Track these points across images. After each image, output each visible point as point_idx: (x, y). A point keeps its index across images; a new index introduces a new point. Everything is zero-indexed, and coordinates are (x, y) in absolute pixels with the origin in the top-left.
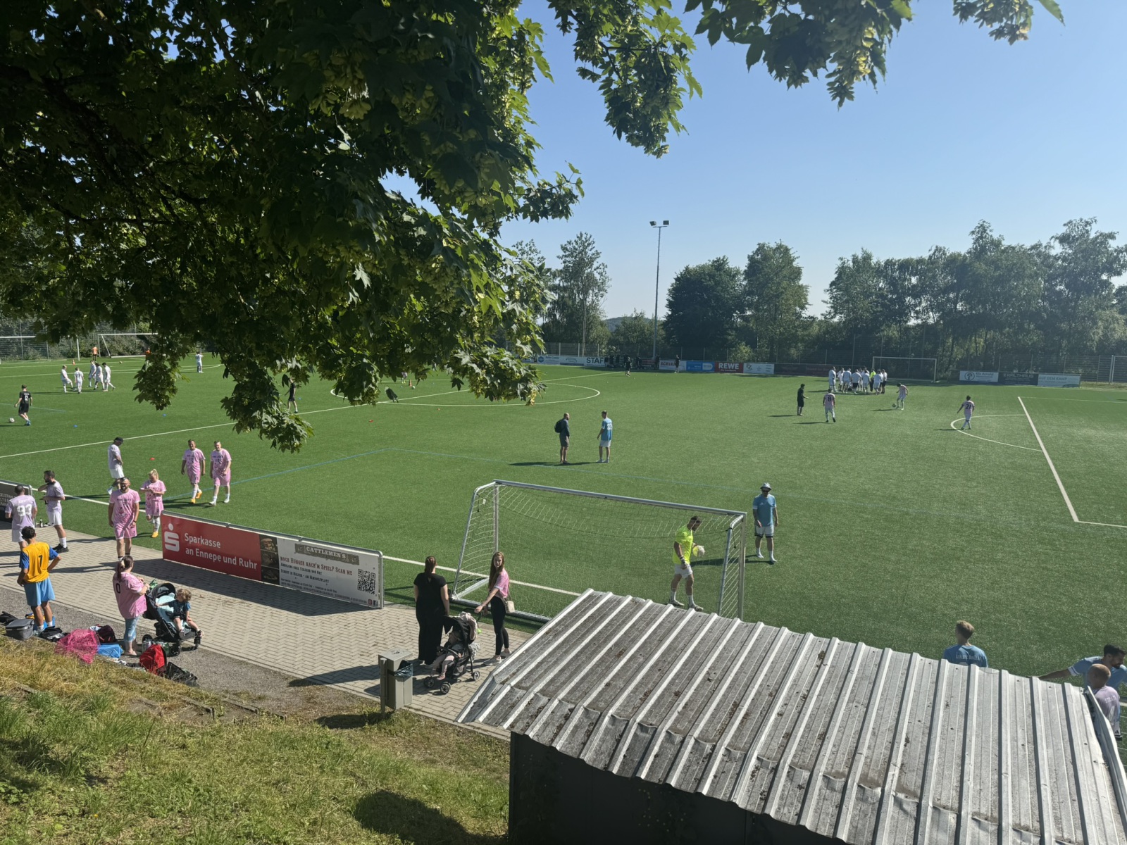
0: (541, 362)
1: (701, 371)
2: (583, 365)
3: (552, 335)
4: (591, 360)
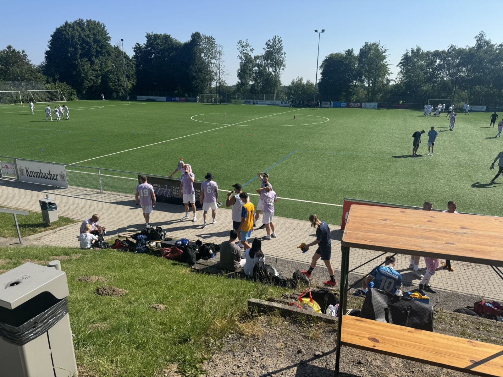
0: (257, 104)
1: (340, 107)
2: (279, 105)
3: (256, 90)
4: (283, 102)
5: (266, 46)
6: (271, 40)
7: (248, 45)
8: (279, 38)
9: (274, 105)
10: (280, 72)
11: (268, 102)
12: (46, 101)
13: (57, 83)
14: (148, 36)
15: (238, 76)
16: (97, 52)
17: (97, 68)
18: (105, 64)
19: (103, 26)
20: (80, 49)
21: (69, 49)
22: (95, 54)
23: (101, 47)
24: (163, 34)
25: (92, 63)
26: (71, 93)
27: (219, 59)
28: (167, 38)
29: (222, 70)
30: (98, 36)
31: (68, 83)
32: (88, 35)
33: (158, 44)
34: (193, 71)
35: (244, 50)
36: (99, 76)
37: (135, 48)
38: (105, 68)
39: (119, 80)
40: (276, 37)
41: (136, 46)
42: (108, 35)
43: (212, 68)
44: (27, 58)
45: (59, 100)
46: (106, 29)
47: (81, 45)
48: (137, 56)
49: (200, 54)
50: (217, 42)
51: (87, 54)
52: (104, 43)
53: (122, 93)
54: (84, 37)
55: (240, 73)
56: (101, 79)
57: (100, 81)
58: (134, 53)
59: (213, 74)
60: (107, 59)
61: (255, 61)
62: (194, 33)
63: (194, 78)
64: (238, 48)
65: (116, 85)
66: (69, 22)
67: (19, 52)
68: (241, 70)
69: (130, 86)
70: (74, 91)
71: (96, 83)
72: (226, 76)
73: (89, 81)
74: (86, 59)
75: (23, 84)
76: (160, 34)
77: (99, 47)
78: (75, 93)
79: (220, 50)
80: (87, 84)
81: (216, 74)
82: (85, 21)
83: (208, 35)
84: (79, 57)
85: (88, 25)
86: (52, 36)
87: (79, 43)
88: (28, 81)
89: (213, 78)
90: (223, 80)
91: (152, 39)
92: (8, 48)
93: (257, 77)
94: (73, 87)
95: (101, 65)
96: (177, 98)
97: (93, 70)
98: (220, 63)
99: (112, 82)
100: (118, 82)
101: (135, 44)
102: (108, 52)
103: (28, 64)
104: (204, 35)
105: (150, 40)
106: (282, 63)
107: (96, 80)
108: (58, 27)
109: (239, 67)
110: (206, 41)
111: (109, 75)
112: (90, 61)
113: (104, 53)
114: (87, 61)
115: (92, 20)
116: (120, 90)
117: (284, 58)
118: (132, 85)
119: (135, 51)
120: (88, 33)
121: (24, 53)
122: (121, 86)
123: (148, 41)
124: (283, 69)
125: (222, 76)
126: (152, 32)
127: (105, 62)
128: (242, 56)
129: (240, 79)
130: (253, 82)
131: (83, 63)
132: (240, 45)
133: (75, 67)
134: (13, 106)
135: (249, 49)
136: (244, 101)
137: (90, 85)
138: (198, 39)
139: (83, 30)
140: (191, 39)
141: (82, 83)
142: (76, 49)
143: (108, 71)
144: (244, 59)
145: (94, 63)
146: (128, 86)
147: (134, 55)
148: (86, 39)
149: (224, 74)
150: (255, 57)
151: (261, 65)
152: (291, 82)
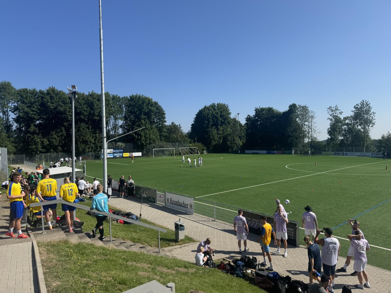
0: (346, 155)
2: (369, 156)
3: (345, 144)
4: (374, 154)
5: (354, 109)
6: (359, 104)
7: (338, 109)
8: (367, 102)
9: (364, 156)
10: (369, 129)
11: (358, 154)
12: (188, 154)
13: (196, 143)
14: (256, 110)
15: (328, 133)
16: (222, 122)
17: (221, 132)
18: (226, 130)
19: (227, 106)
20: (211, 121)
21: (205, 122)
22: (220, 124)
23: (225, 120)
24: (267, 107)
25: (218, 130)
26: (203, 149)
27: (311, 121)
28: (270, 110)
29: (314, 129)
30: (224, 112)
31: (202, 143)
32: (217, 113)
33: (263, 114)
34: (289, 132)
35: (333, 114)
36: (221, 138)
37: (246, 118)
38: (225, 132)
39: (234, 140)
40: (363, 102)
41: (247, 117)
42: (229, 112)
43: (306, 128)
44: (181, 129)
45: (195, 154)
46: (228, 108)
47: (212, 119)
48: (248, 123)
49: (296, 119)
50: (310, 109)
51: (216, 124)
52: (227, 117)
53: (235, 148)
54: (215, 114)
55: (330, 131)
56: (223, 139)
57: (221, 141)
58: (246, 122)
59: (306, 133)
60: (228, 127)
61: (345, 121)
62: (291, 104)
63: (290, 136)
64: (328, 112)
65: (232, 144)
66: (207, 106)
67: (177, 126)
68: (331, 129)
69: (241, 144)
70: (205, 148)
71: (219, 142)
72: (317, 134)
73: (214, 141)
74: (214, 127)
75: (177, 144)
76: (265, 107)
77: (223, 119)
78: (205, 149)
79: (313, 114)
80: (214, 143)
81: (308, 133)
82: (216, 104)
83: (302, 105)
84: (210, 126)
85: (218, 107)
86: (196, 115)
87: (211, 118)
88: (180, 142)
89: (306, 136)
90: (315, 137)
91: (259, 112)
92: (172, 124)
93: (346, 133)
94: (205, 146)
95: (223, 131)
96: (275, 152)
97: (218, 134)
98: (312, 124)
99: (229, 142)
100: (233, 141)
101: (247, 116)
102: (228, 122)
103: (181, 132)
104: (299, 105)
105: (258, 112)
106: (371, 122)
107: (219, 141)
108: (200, 109)
109: (329, 127)
110: (301, 109)
111: (228, 137)
112: (217, 129)
113: (226, 123)
114: (215, 129)
115: (221, 103)
116: (234, 146)
117: (374, 117)
118: (243, 143)
119: (246, 120)
120: (218, 111)
121: (180, 126)
122: (235, 144)
123: (256, 113)
124: (372, 126)
125: (314, 134)
126: (259, 107)
127: (226, 128)
128: (332, 118)
129: (330, 136)
130: (343, 138)
131: (212, 130)
132: (330, 110)
133: (207, 132)
134: (170, 157)
135: (338, 112)
136: (334, 153)
137: (215, 144)
138: (294, 108)
139: (215, 109)
140: (289, 109)
141: (210, 143)
142: (209, 122)
143: (228, 134)
144: (334, 120)
145: (219, 129)
146: (240, 143)
147: (245, 123)
148: (216, 115)
149: (316, 132)
150: (344, 118)
151: (350, 124)
152: (381, 136)
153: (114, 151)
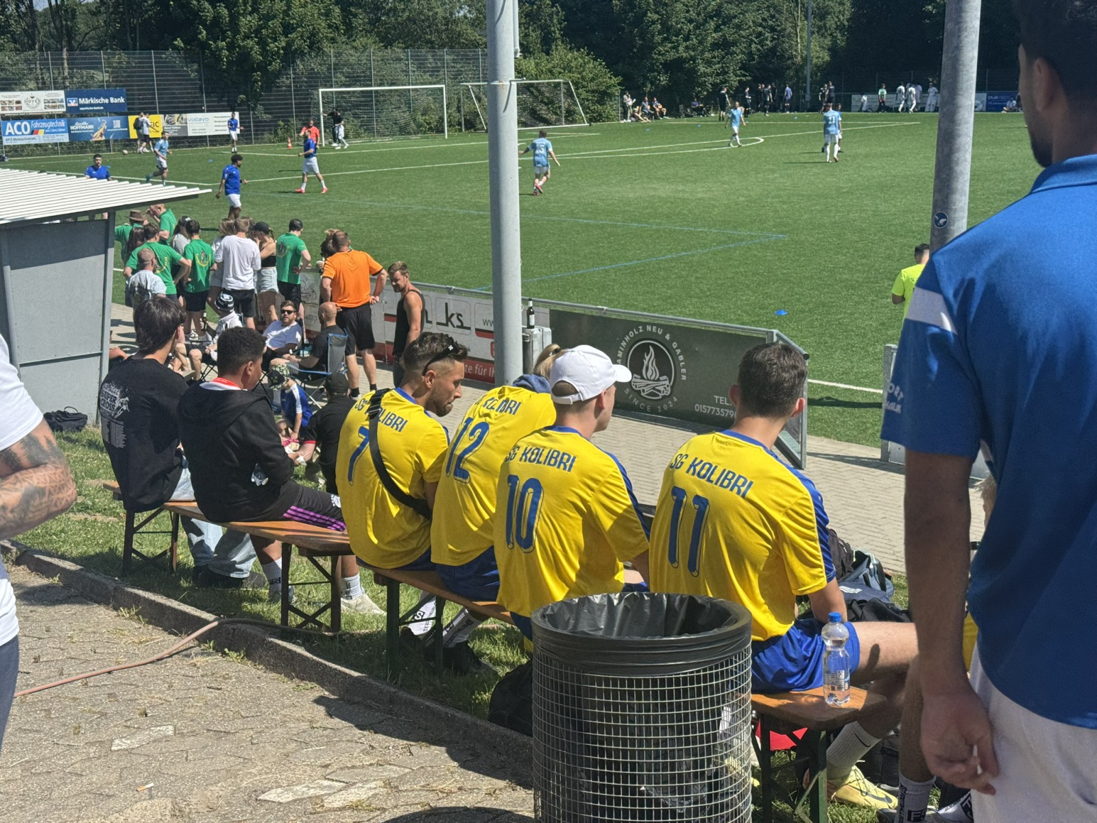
13: (561, 52)
26: (604, 93)
31: (597, 51)
69: (820, 54)
70: (615, 80)
75: (449, 57)
80: (664, 52)
94: (614, 68)
118: (832, 48)
141: (644, 50)
146: (814, 54)
153: (73, 103)
